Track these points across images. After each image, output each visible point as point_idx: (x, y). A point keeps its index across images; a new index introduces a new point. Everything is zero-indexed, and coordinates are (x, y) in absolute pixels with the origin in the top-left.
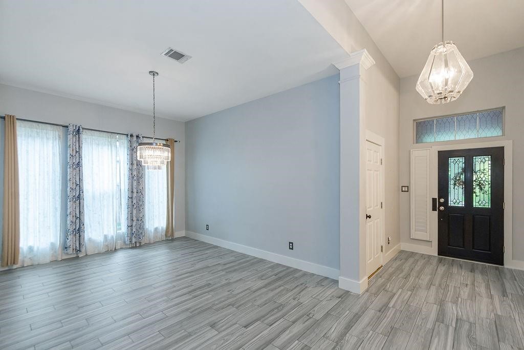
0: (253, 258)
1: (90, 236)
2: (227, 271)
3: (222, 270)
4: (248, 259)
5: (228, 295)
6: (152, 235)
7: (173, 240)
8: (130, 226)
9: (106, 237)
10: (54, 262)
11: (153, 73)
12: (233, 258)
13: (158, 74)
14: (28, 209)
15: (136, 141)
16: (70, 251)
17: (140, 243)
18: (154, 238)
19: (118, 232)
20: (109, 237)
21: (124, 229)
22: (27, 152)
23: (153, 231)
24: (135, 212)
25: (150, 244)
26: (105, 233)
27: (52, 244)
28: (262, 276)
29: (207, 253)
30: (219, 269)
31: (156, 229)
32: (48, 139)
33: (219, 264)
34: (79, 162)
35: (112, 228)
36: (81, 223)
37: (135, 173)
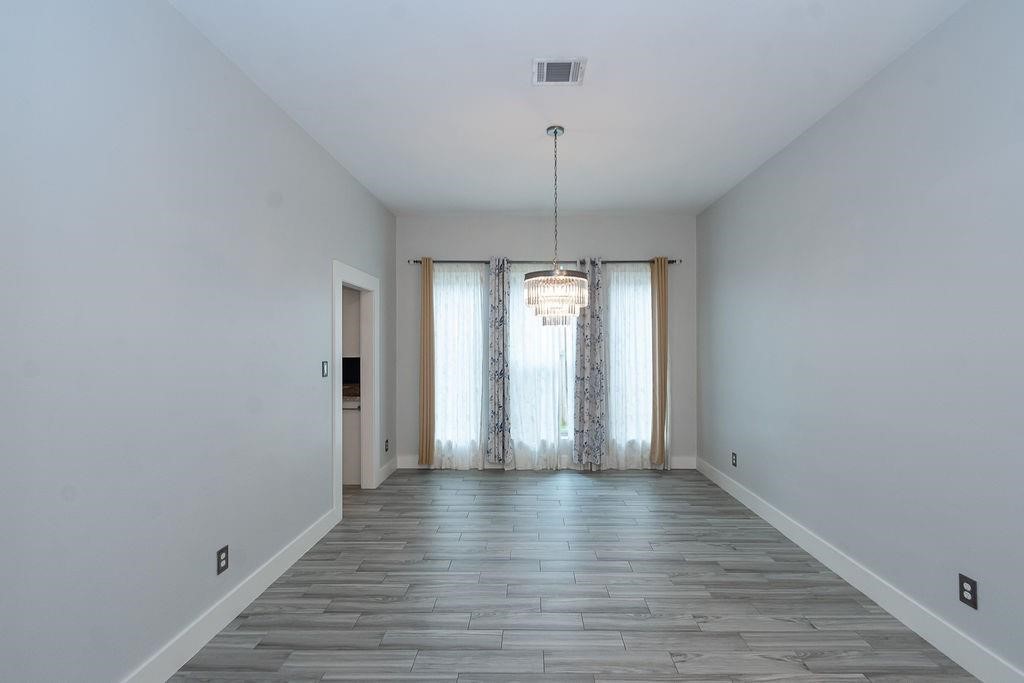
0: (831, 579)
1: (521, 439)
2: (719, 590)
3: (707, 585)
4: (813, 578)
5: (664, 666)
6: (622, 454)
7: (665, 472)
8: (579, 432)
9: (544, 443)
10: (474, 471)
11: (555, 130)
12: (769, 560)
13: (561, 128)
14: (447, 388)
15: (592, 271)
16: (492, 457)
17: (600, 466)
18: (626, 460)
19: (563, 438)
20: (549, 445)
21: (571, 436)
22: (446, 306)
23: (624, 445)
24: (587, 405)
25: (618, 471)
26: (543, 437)
27: (473, 442)
28: (814, 655)
29: (709, 525)
30: (703, 579)
31: (632, 444)
32: (468, 284)
33: (716, 563)
34: (503, 317)
35: (552, 431)
36: (506, 417)
37: (588, 332)
